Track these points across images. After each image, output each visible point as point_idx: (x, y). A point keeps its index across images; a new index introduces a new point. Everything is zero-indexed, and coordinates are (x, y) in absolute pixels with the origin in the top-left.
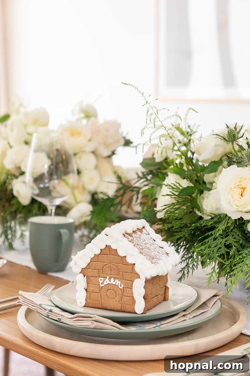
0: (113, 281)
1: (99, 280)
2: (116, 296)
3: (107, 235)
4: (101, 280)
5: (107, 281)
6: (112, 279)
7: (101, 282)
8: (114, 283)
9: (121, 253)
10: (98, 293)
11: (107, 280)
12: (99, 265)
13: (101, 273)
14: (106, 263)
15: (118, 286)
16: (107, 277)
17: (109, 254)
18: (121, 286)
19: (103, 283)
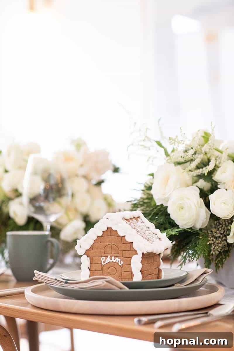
0: (114, 259)
1: (101, 259)
2: (116, 273)
3: (108, 219)
4: (103, 259)
5: (108, 260)
6: (113, 258)
7: (103, 261)
8: (114, 261)
9: (121, 234)
10: (101, 271)
11: (109, 258)
12: (101, 246)
13: (103, 253)
14: (108, 244)
15: (118, 264)
16: (108, 257)
17: (110, 235)
18: (120, 263)
19: (104, 262)
